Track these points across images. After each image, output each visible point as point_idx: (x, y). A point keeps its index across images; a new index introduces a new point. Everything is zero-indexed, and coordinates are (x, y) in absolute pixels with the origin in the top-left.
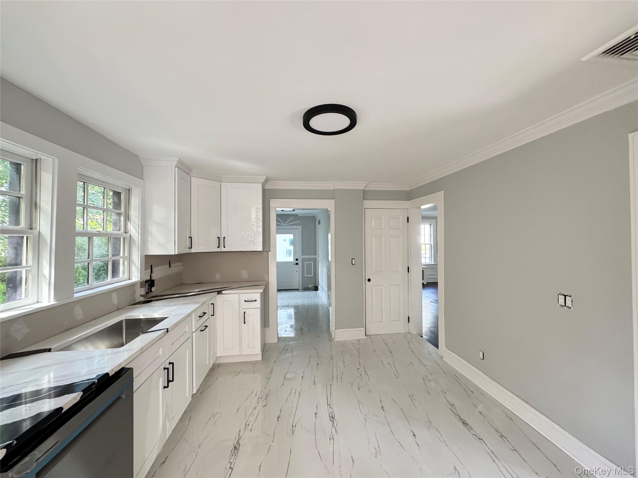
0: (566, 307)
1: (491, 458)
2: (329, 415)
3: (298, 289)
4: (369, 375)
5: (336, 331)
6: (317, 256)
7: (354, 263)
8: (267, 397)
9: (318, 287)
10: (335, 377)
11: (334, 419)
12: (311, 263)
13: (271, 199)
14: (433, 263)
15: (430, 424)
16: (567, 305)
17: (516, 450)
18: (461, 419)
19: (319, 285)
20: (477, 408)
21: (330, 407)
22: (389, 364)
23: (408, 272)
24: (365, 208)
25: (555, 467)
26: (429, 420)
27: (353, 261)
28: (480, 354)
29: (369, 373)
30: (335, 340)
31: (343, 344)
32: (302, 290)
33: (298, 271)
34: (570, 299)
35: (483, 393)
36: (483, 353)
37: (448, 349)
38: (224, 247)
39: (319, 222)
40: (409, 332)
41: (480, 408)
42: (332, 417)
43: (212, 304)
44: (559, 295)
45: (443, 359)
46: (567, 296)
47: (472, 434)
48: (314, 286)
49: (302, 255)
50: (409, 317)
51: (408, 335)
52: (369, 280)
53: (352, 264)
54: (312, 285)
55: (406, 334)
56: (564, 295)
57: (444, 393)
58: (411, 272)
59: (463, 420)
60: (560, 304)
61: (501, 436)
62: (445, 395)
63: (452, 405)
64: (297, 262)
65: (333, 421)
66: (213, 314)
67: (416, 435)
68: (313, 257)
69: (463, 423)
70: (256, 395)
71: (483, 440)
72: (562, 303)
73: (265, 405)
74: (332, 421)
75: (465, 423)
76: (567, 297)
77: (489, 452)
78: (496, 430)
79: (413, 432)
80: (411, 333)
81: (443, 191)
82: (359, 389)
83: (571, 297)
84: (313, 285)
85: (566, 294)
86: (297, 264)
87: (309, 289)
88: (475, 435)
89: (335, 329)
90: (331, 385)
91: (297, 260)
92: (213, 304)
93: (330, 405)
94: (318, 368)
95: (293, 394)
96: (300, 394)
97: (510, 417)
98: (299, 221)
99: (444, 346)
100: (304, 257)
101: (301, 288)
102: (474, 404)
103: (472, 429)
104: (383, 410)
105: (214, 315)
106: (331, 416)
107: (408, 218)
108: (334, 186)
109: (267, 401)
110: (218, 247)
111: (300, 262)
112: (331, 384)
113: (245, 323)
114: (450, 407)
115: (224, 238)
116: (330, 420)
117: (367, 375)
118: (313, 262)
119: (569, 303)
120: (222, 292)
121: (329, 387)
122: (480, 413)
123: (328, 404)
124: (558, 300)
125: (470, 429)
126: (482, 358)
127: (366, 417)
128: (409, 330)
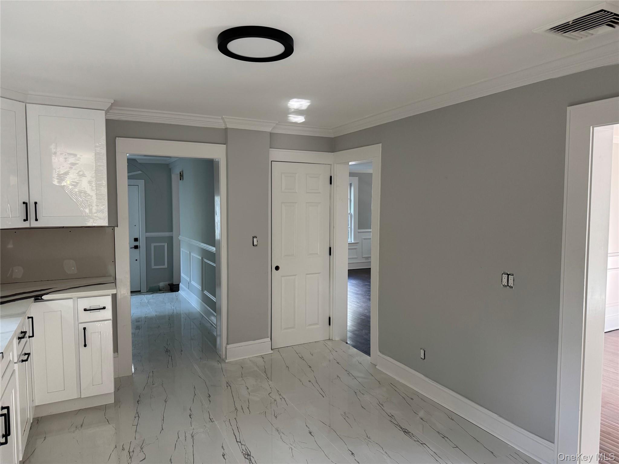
0: (508, 287)
1: (434, 459)
2: (242, 452)
3: (140, 291)
4: (286, 399)
5: (229, 346)
6: (174, 233)
7: (255, 243)
8: (142, 449)
9: (179, 284)
10: (239, 408)
11: (250, 456)
12: (164, 246)
13: (117, 138)
14: (353, 242)
15: (368, 439)
16: (509, 285)
17: (457, 447)
18: (401, 428)
19: (180, 282)
20: (418, 415)
21: (242, 445)
22: (309, 381)
23: (330, 254)
24: (272, 161)
25: (491, 454)
26: (367, 436)
27: (255, 240)
28: (421, 353)
29: (285, 397)
30: (227, 361)
31: (241, 365)
32: (147, 292)
33: (138, 260)
34: (512, 278)
35: (423, 399)
36: (425, 351)
37: (383, 353)
38: (36, 220)
39: (181, 176)
40: (329, 339)
41: (421, 414)
42: (247, 455)
43: (29, 318)
44: (503, 274)
45: (377, 367)
46: (510, 274)
47: (415, 441)
48: (169, 284)
49: (146, 232)
50: (330, 318)
51: (329, 343)
52: (277, 268)
53: (253, 245)
54: (165, 283)
55: (325, 341)
56: (507, 274)
57: (381, 406)
58: (333, 255)
59: (404, 429)
60: (503, 284)
61: (444, 436)
62: (382, 407)
63: (392, 416)
64: (136, 243)
65: (250, 458)
66: (31, 335)
67: (354, 453)
68: (167, 234)
69: (405, 432)
70: (123, 449)
71: (425, 444)
72: (505, 283)
73: (144, 458)
74: (248, 459)
75: (406, 432)
76: (509, 276)
77: (432, 453)
78: (438, 432)
79: (351, 451)
80: (332, 340)
81: (381, 144)
82: (276, 417)
83: (513, 275)
84: (167, 283)
85: (509, 273)
86: (136, 247)
87: (160, 290)
88: (418, 441)
89: (227, 344)
90: (235, 419)
91: (136, 240)
92: (32, 318)
93: (240, 442)
94: (210, 402)
95: (182, 438)
96: (193, 437)
97: (451, 416)
98: (140, 172)
99: (378, 351)
100: (149, 234)
101: (144, 289)
102: (415, 412)
103: (413, 436)
104: (312, 435)
105: (33, 336)
106: (245, 454)
107: (331, 177)
108: (225, 122)
109: (144, 453)
110: (25, 220)
111: (142, 243)
112: (236, 417)
113: (85, 346)
114: (389, 418)
115: (36, 203)
116: (245, 458)
117: (283, 399)
118: (166, 244)
119: (511, 283)
120: (43, 297)
121: (233, 422)
122: (422, 419)
123: (237, 442)
124: (502, 280)
125: (412, 436)
126: (423, 358)
127: (292, 447)
128: (330, 337)
